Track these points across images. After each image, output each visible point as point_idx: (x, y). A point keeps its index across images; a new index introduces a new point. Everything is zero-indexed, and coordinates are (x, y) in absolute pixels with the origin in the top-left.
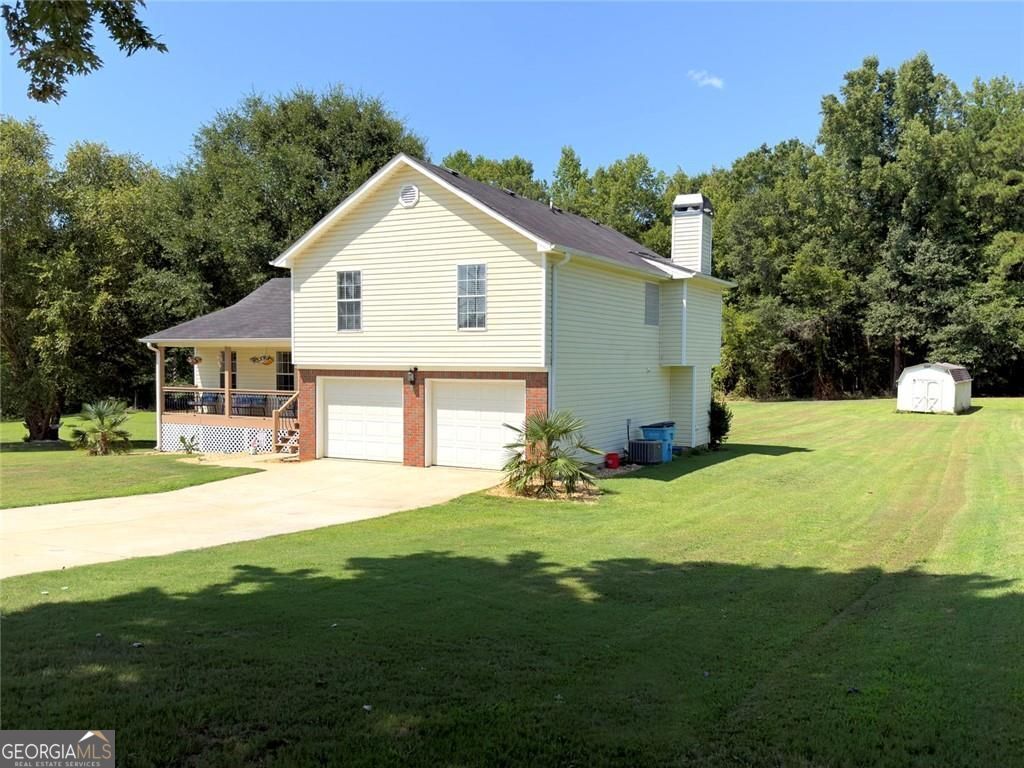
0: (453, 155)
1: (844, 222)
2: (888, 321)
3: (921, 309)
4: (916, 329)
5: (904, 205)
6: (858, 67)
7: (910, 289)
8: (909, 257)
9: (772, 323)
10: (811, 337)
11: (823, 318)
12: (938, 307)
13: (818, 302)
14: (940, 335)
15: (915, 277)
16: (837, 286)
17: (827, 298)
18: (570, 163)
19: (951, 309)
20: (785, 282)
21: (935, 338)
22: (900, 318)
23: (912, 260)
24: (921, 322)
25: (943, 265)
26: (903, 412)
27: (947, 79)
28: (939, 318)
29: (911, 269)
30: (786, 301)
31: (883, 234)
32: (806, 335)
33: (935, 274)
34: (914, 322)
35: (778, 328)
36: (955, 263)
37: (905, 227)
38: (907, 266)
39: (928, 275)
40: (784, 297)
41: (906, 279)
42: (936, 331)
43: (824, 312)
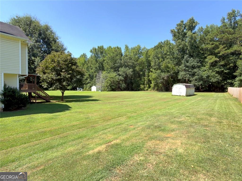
0: (108, 47)
1: (175, 55)
2: (183, 76)
3: (190, 73)
4: (189, 77)
5: (187, 51)
6: (179, 22)
7: (188, 69)
8: (187, 62)
9: (159, 76)
10: (166, 79)
11: (169, 75)
12: (193, 72)
13: (168, 72)
14: (194, 79)
15: (188, 66)
16: (173, 68)
17: (170, 71)
18: (127, 47)
19: (196, 73)
20: (162, 67)
21: (193, 79)
22: (186, 75)
23: (188, 62)
24: (190, 76)
25: (195, 63)
26: (173, 95)
27: (197, 22)
28: (193, 75)
29: (188, 64)
30: (162, 71)
31: (183, 57)
32: (165, 78)
33: (193, 65)
34: (188, 76)
35: (160, 77)
36: (198, 63)
37: (187, 56)
38: (187, 64)
39: (191, 65)
40: (162, 70)
41: (187, 67)
42: (193, 78)
43: (169, 74)
